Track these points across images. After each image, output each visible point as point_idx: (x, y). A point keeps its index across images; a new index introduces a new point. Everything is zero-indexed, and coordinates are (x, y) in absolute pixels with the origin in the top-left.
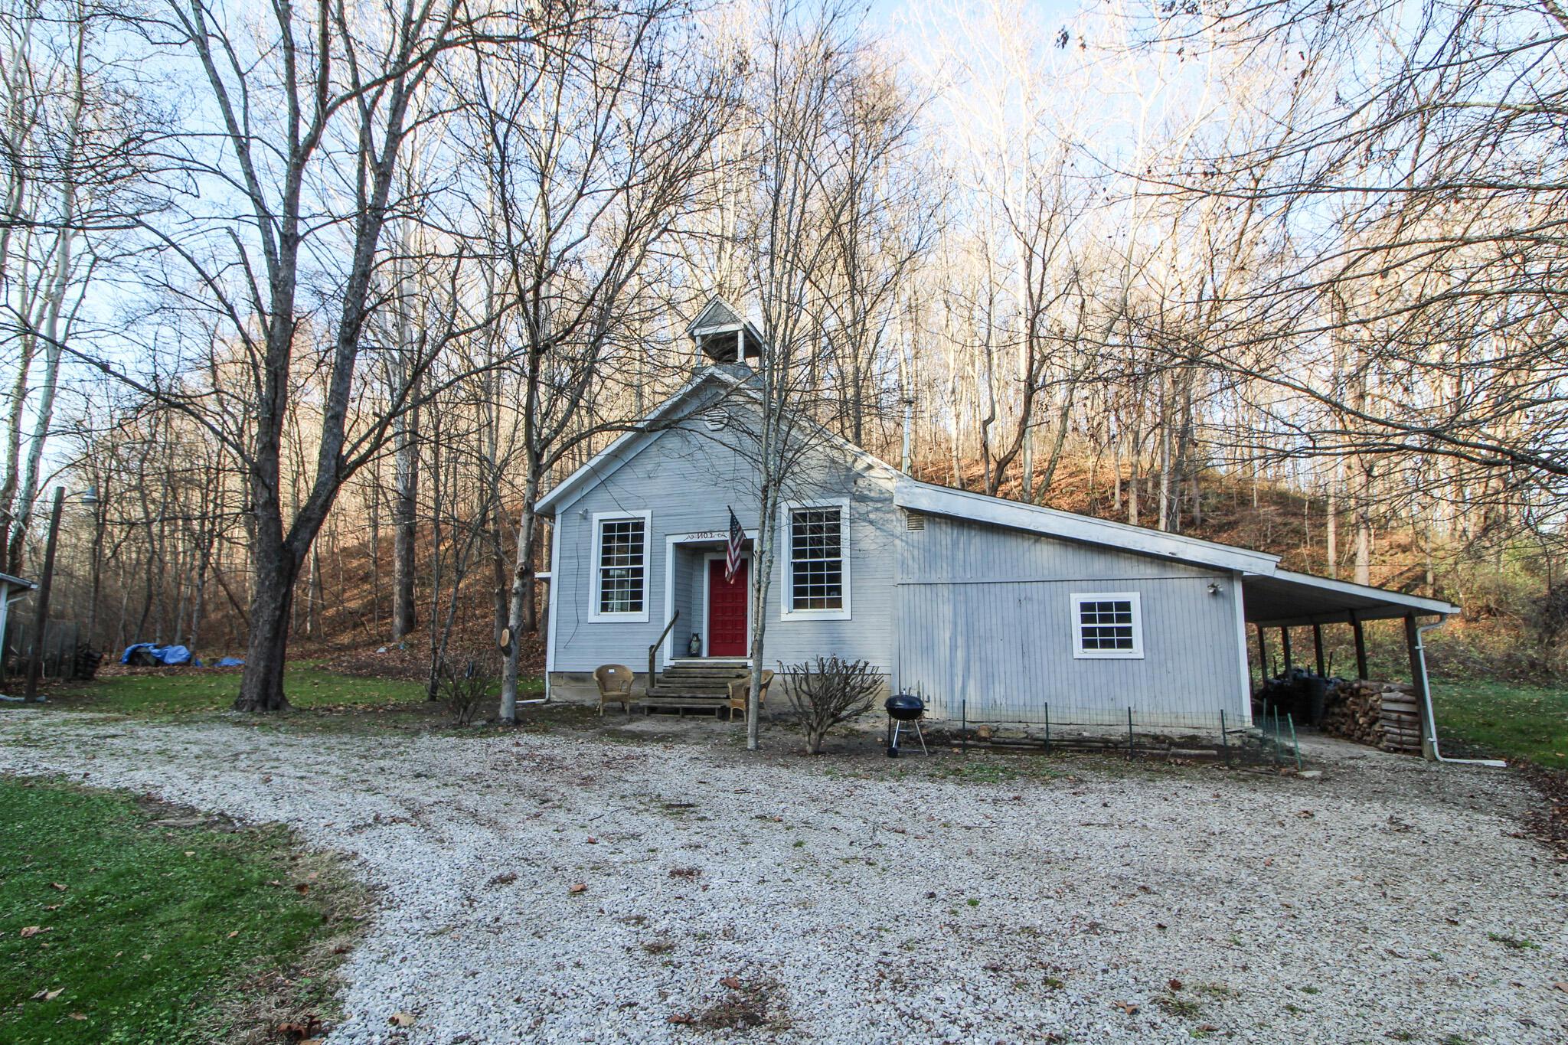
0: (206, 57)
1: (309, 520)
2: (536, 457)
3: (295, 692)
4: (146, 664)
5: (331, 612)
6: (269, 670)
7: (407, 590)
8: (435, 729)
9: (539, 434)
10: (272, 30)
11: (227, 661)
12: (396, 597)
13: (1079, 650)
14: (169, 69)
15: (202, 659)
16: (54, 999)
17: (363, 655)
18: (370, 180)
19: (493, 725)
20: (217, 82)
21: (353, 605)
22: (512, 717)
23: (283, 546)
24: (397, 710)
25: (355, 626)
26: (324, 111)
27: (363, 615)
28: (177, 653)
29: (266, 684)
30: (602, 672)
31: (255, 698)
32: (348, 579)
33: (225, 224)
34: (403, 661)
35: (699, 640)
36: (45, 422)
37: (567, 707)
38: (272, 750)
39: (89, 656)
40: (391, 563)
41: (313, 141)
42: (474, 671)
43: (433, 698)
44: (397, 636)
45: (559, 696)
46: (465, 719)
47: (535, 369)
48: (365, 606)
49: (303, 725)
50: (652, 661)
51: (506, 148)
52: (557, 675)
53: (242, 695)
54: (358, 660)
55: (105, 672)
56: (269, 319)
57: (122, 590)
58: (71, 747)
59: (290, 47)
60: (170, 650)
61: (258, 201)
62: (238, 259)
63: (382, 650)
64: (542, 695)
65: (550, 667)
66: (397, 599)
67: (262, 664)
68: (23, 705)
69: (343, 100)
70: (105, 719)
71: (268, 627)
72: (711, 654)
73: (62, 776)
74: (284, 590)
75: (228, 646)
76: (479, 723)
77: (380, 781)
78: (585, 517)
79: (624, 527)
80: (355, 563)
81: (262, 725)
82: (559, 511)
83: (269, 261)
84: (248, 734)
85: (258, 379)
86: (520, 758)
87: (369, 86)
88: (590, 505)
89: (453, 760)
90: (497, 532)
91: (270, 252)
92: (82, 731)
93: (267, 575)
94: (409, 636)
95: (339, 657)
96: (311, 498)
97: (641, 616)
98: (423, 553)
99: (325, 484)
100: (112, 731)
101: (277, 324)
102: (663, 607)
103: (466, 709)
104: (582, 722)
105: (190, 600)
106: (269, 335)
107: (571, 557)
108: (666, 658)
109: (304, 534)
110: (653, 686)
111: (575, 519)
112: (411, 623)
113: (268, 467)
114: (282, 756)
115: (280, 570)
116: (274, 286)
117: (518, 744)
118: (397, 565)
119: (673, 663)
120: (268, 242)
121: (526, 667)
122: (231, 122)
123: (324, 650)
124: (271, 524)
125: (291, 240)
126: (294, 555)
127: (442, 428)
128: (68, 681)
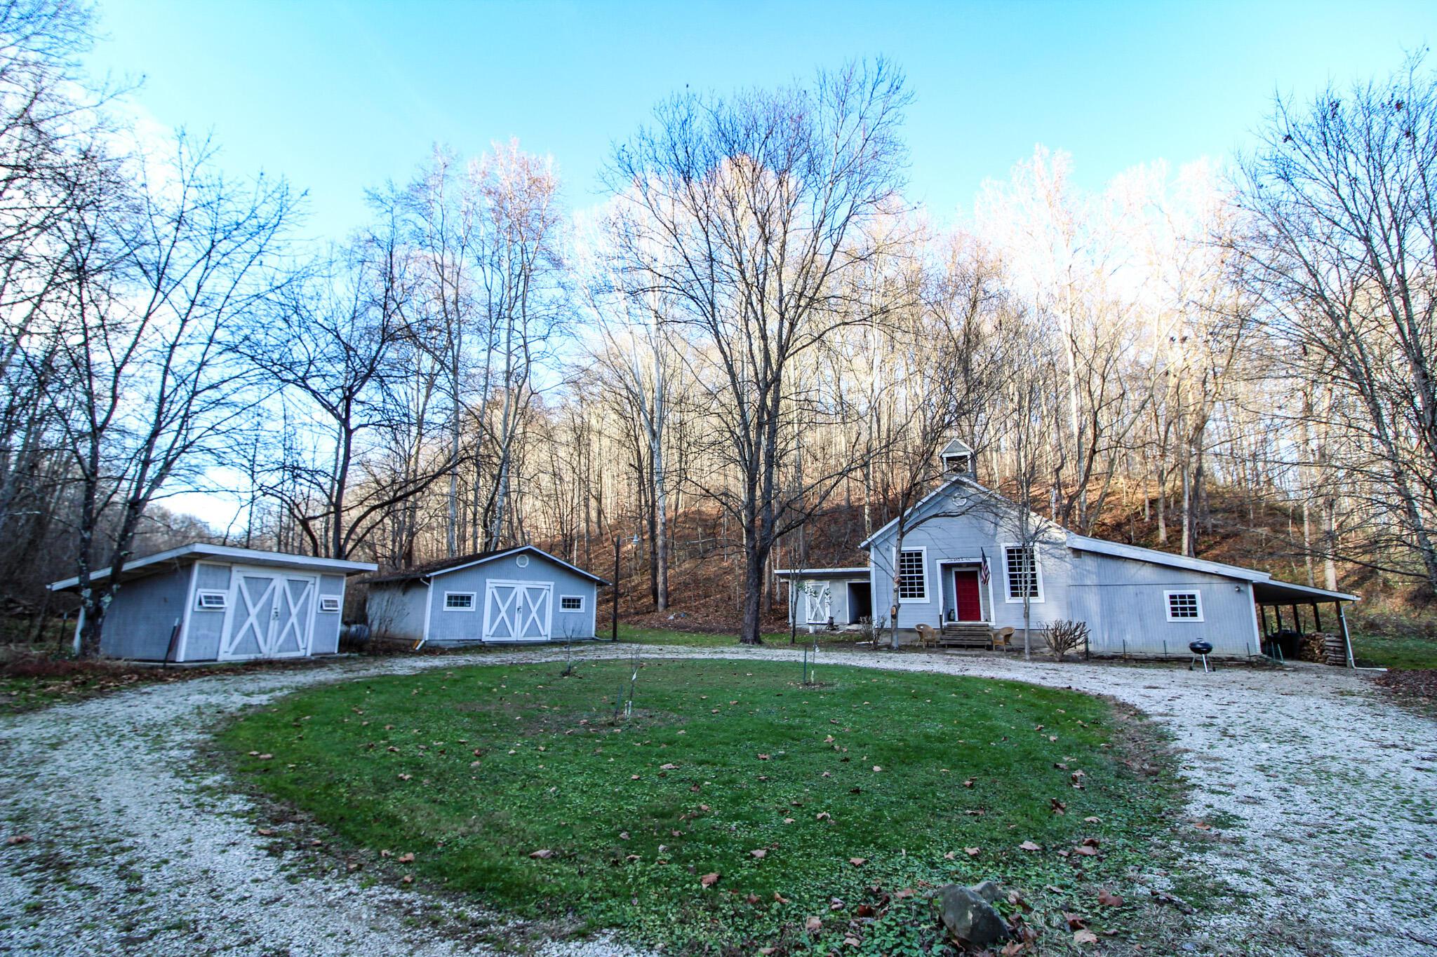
13: (1170, 618)
35: (954, 612)
63: (671, 617)
72: (962, 619)
78: (888, 550)
79: (910, 555)
82: (872, 546)
97: (925, 600)
102: (938, 595)
107: (882, 570)
108: (944, 621)
110: (943, 635)
111: (882, 550)
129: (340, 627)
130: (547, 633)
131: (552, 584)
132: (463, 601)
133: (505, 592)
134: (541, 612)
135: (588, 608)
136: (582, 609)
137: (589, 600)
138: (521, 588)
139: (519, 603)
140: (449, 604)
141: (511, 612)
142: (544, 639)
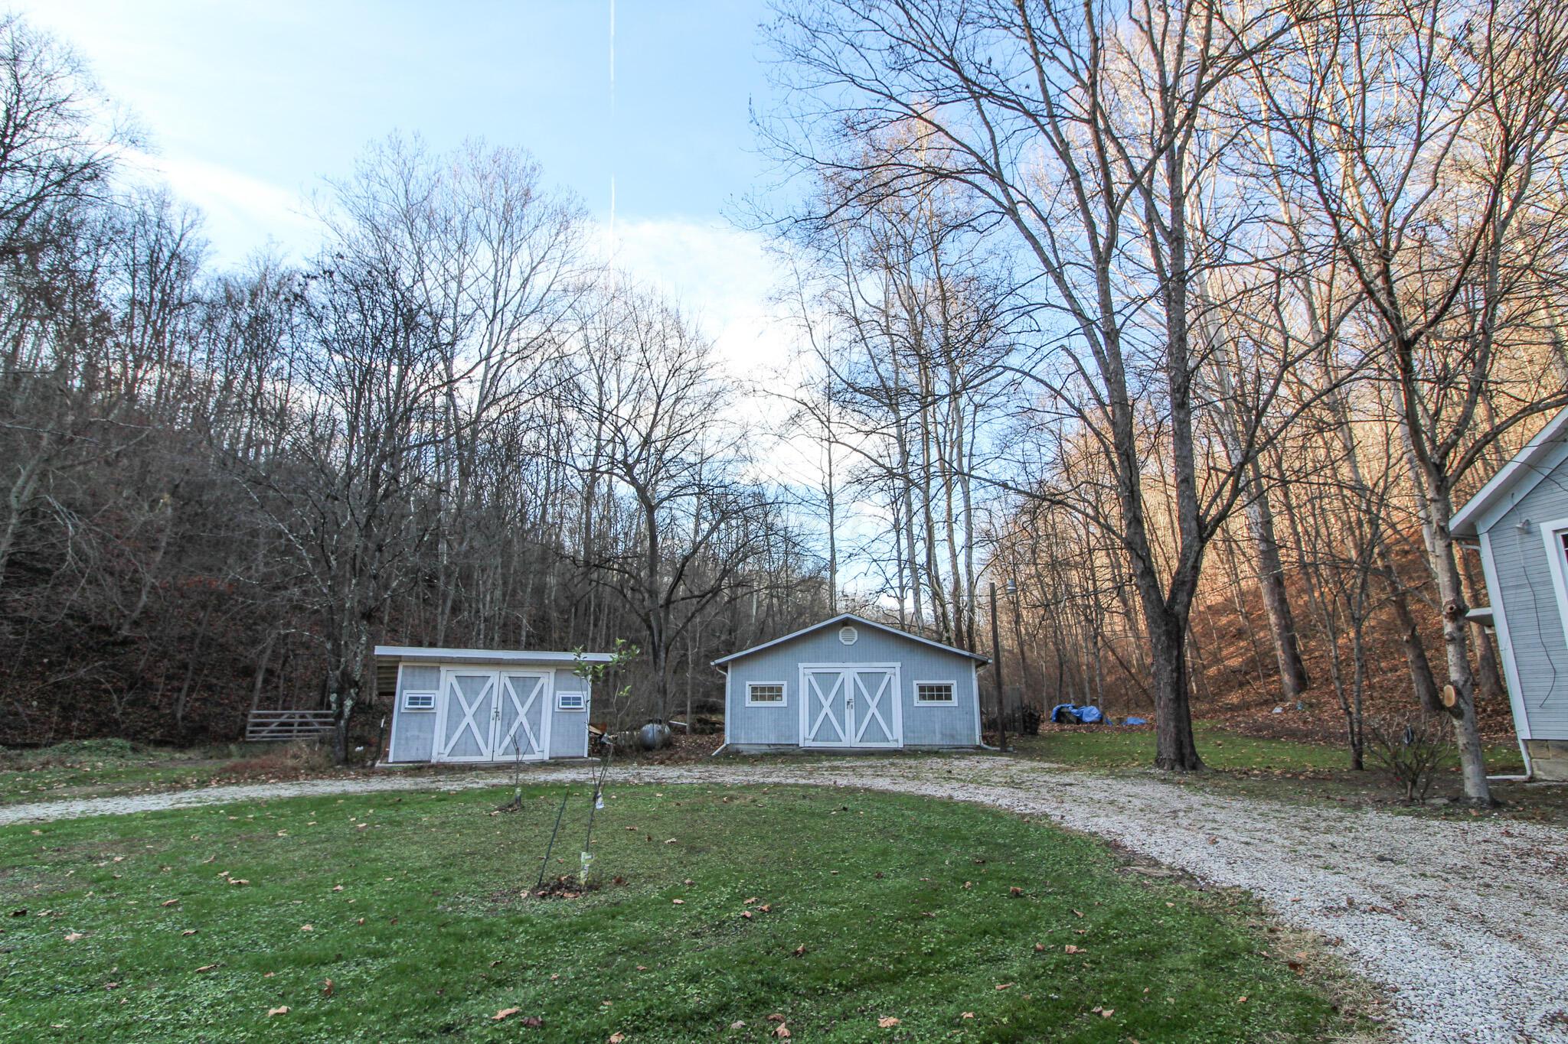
0: (1018, 222)
1: (1183, 583)
2: (1437, 470)
3: (1206, 751)
4: (1069, 722)
5: (1212, 671)
6: (1179, 731)
7: (1291, 643)
8: (1380, 804)
9: (1433, 441)
10: (1059, 169)
11: (1131, 720)
12: (1279, 653)
14: (990, 246)
15: (1111, 717)
16: (1108, 1018)
17: (1260, 715)
18: (1166, 250)
19: (1457, 805)
20: (1030, 237)
21: (1235, 662)
22: (1486, 797)
23: (1165, 611)
24: (1317, 778)
25: (1241, 685)
26: (1114, 210)
27: (1246, 673)
28: (1091, 713)
29: (1179, 745)
31: (1172, 757)
32: (1222, 637)
33: (1058, 343)
34: (1305, 722)
36: (969, 537)
38: (1206, 810)
39: (1031, 715)
40: (1263, 617)
41: (1112, 241)
42: (1416, 738)
43: (1359, 765)
44: (1291, 695)
45: (1550, 773)
46: (1416, 794)
47: (1407, 368)
48: (1246, 663)
49: (1226, 788)
51: (1312, 144)
52: (1536, 743)
53: (1159, 753)
54: (1255, 721)
55: (1044, 728)
56: (1109, 409)
57: (1041, 658)
58: (1044, 791)
59: (1075, 176)
60: (1086, 710)
61: (1079, 314)
62: (1073, 368)
63: (1278, 710)
64: (1520, 769)
65: (1523, 732)
66: (1280, 655)
67: (1172, 724)
68: (999, 754)
69: (1127, 194)
70: (1058, 769)
71: (1169, 689)
73: (1046, 816)
74: (1175, 653)
75: (1127, 705)
76: (1438, 801)
77: (1335, 858)
78: (1528, 530)
80: (1224, 620)
81: (1187, 784)
82: (1482, 530)
83: (1098, 360)
84: (1177, 792)
85: (1112, 463)
86: (1523, 855)
87: (1143, 174)
88: (1531, 514)
89: (1419, 843)
90: (1388, 568)
91: (1097, 352)
92: (1047, 778)
93: (1158, 639)
94: (1304, 695)
95: (1232, 717)
96: (1180, 561)
98: (1298, 603)
99: (1191, 547)
100: (1068, 780)
101: (1117, 412)
103: (1414, 783)
105: (1090, 667)
106: (1113, 423)
107: (1518, 586)
109: (1182, 597)
111: (1511, 535)
112: (1302, 681)
113: (1137, 539)
114: (1218, 817)
115: (1168, 633)
116: (1107, 380)
117: (1508, 834)
118: (1273, 618)
120: (1094, 344)
122: (1046, 261)
123: (1215, 711)
124: (1151, 591)
125: (1113, 335)
126: (1178, 620)
127: (1285, 466)
128: (1022, 735)
129: (587, 728)
130: (896, 738)
131: (898, 665)
132: (774, 692)
133: (826, 680)
134: (885, 705)
135: (965, 698)
136: (954, 702)
137: (965, 686)
138: (849, 673)
139: (849, 694)
140: (755, 698)
141: (838, 706)
142: (892, 745)
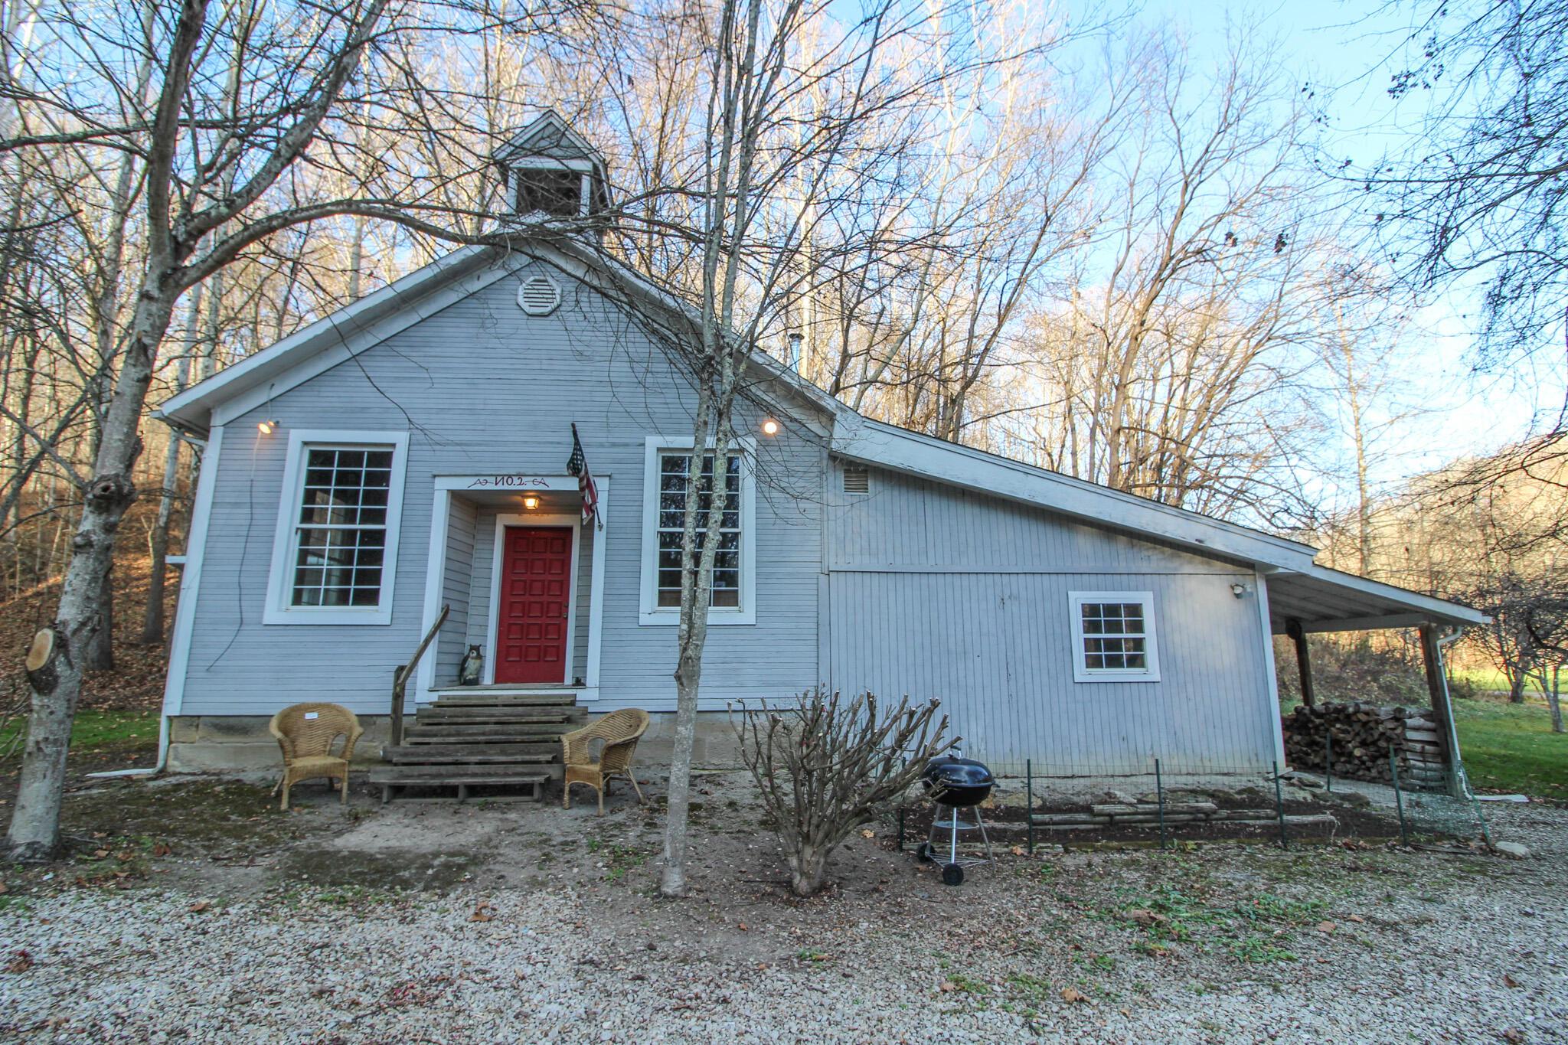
13: (1082, 672)
22: (46, 840)
30: (290, 721)
35: (479, 657)
37: (200, 790)
45: (186, 765)
50: (398, 697)
52: (190, 721)
65: (173, 704)
72: (500, 678)
79: (351, 458)
82: (218, 420)
88: (286, 415)
97: (379, 614)
102: (421, 597)
104: (238, 833)
107: (236, 505)
108: (423, 690)
110: (397, 742)
111: (251, 437)
119: (434, 697)
121: (136, 696)
